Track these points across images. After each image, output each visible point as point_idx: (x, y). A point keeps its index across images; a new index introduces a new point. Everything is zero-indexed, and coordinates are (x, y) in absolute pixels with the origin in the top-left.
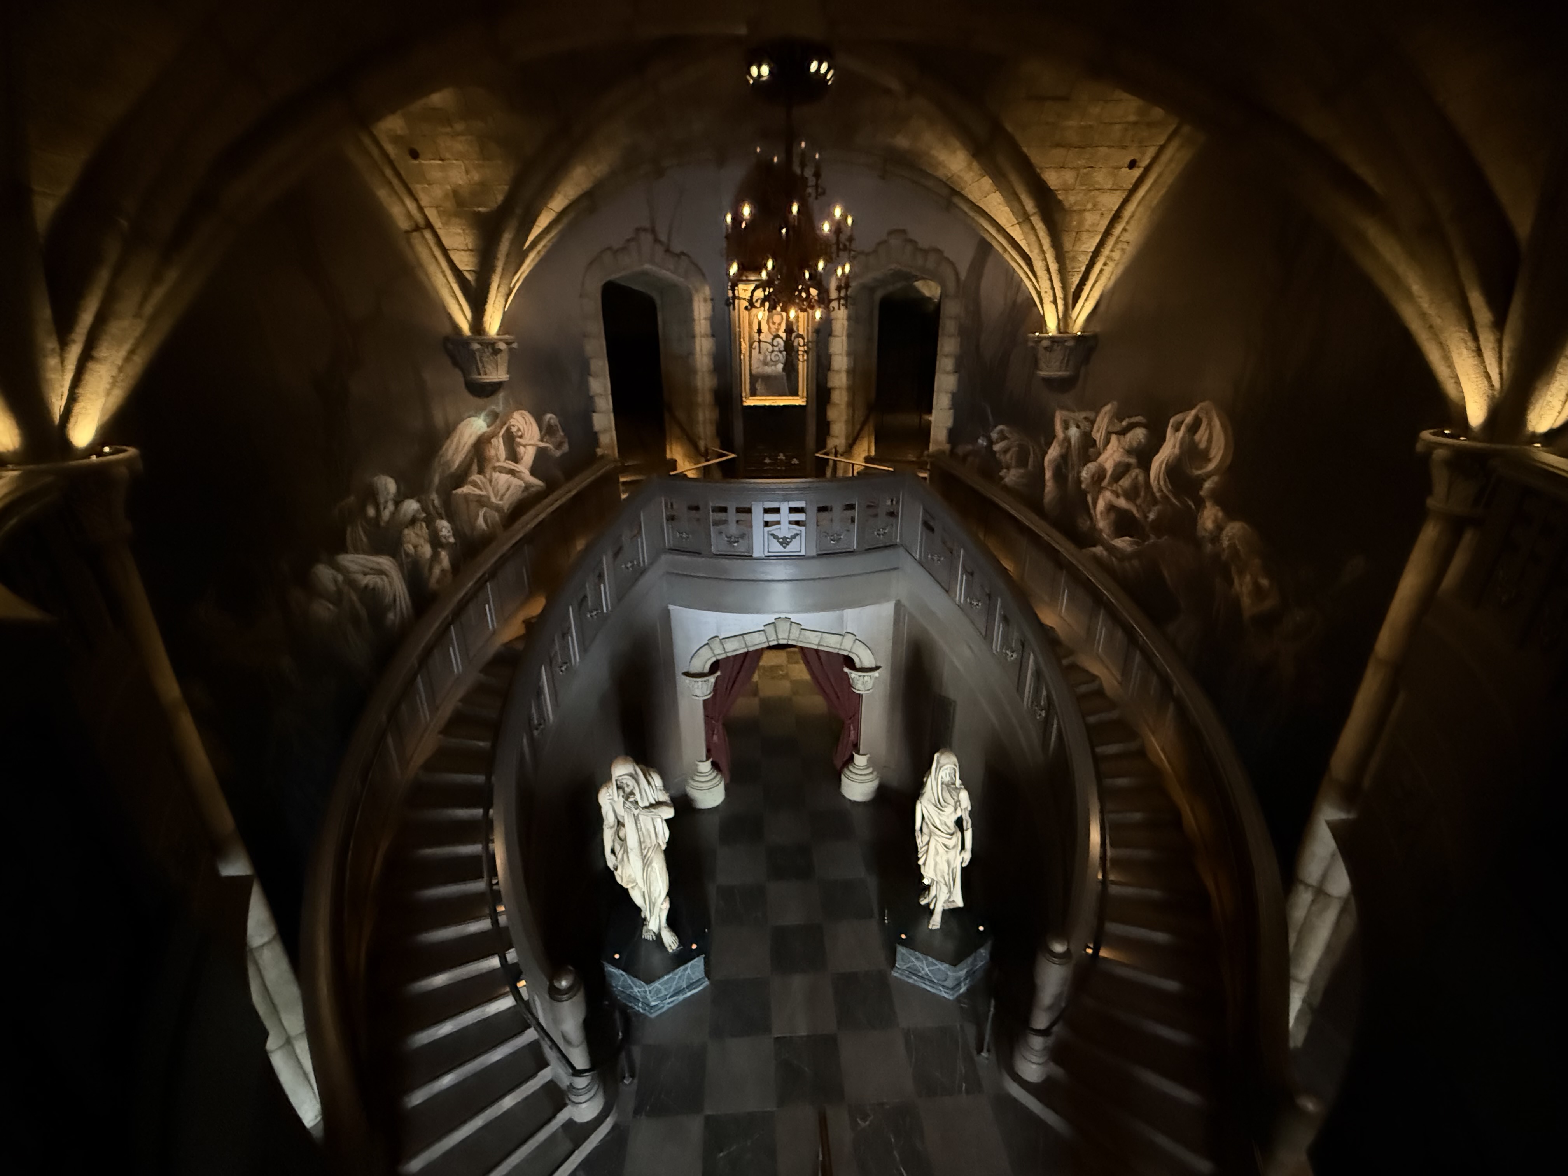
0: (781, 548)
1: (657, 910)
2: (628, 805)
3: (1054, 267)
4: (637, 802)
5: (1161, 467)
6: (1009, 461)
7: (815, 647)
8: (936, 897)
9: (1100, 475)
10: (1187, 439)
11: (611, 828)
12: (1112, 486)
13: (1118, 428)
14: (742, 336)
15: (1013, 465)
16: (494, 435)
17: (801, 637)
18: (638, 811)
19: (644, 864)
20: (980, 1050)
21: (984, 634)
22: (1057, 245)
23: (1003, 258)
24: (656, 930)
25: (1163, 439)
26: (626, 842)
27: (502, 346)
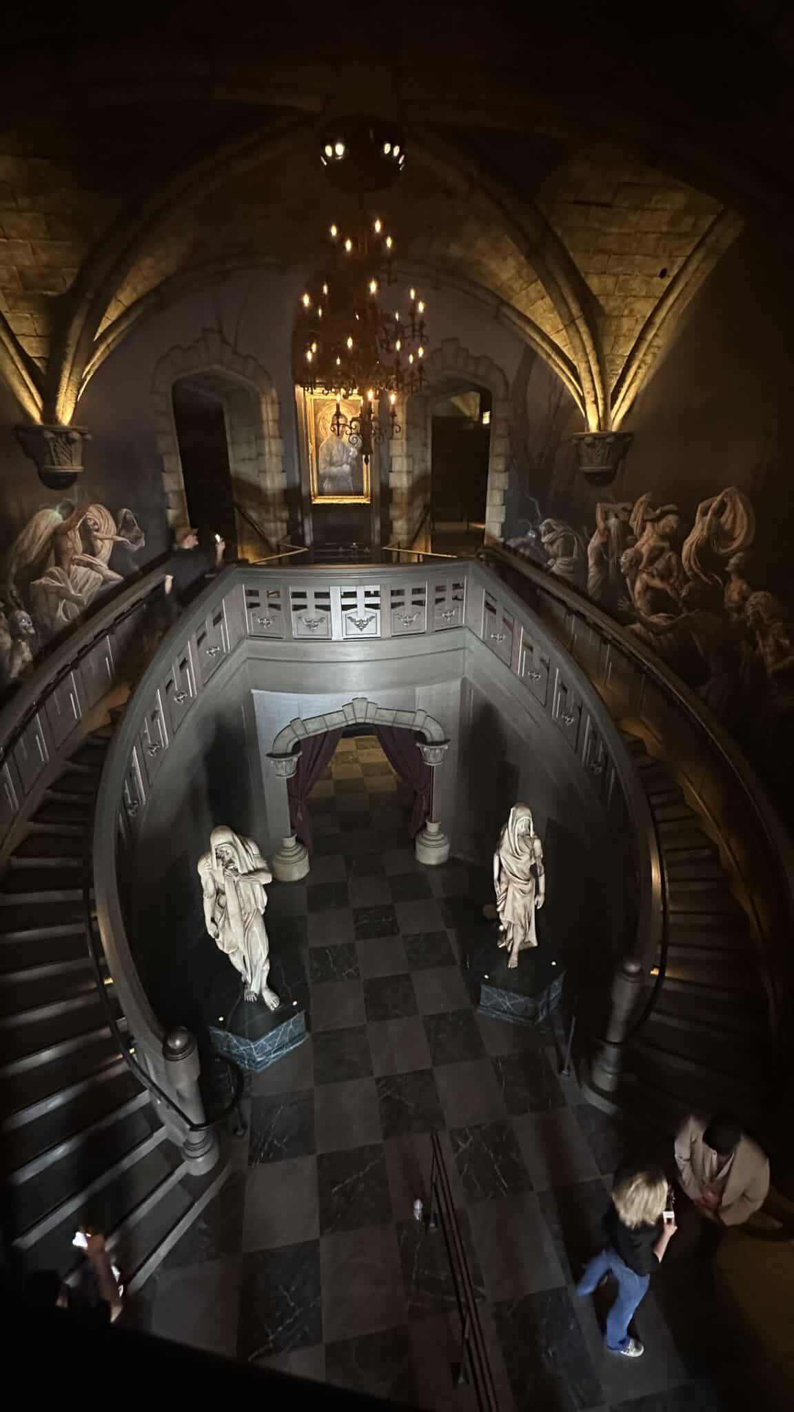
0: (358, 631)
1: (258, 971)
2: (228, 872)
3: (595, 369)
4: (237, 870)
5: (690, 551)
6: (557, 552)
7: (390, 724)
8: (513, 939)
9: (636, 561)
10: (714, 523)
11: (211, 897)
12: (647, 569)
13: (652, 515)
14: (309, 436)
15: (560, 553)
16: (70, 527)
17: (378, 715)
18: (238, 878)
19: (245, 930)
20: (561, 1068)
21: (544, 703)
22: (598, 348)
23: (547, 364)
24: (257, 992)
25: (693, 524)
26: (227, 909)
27: (76, 436)
